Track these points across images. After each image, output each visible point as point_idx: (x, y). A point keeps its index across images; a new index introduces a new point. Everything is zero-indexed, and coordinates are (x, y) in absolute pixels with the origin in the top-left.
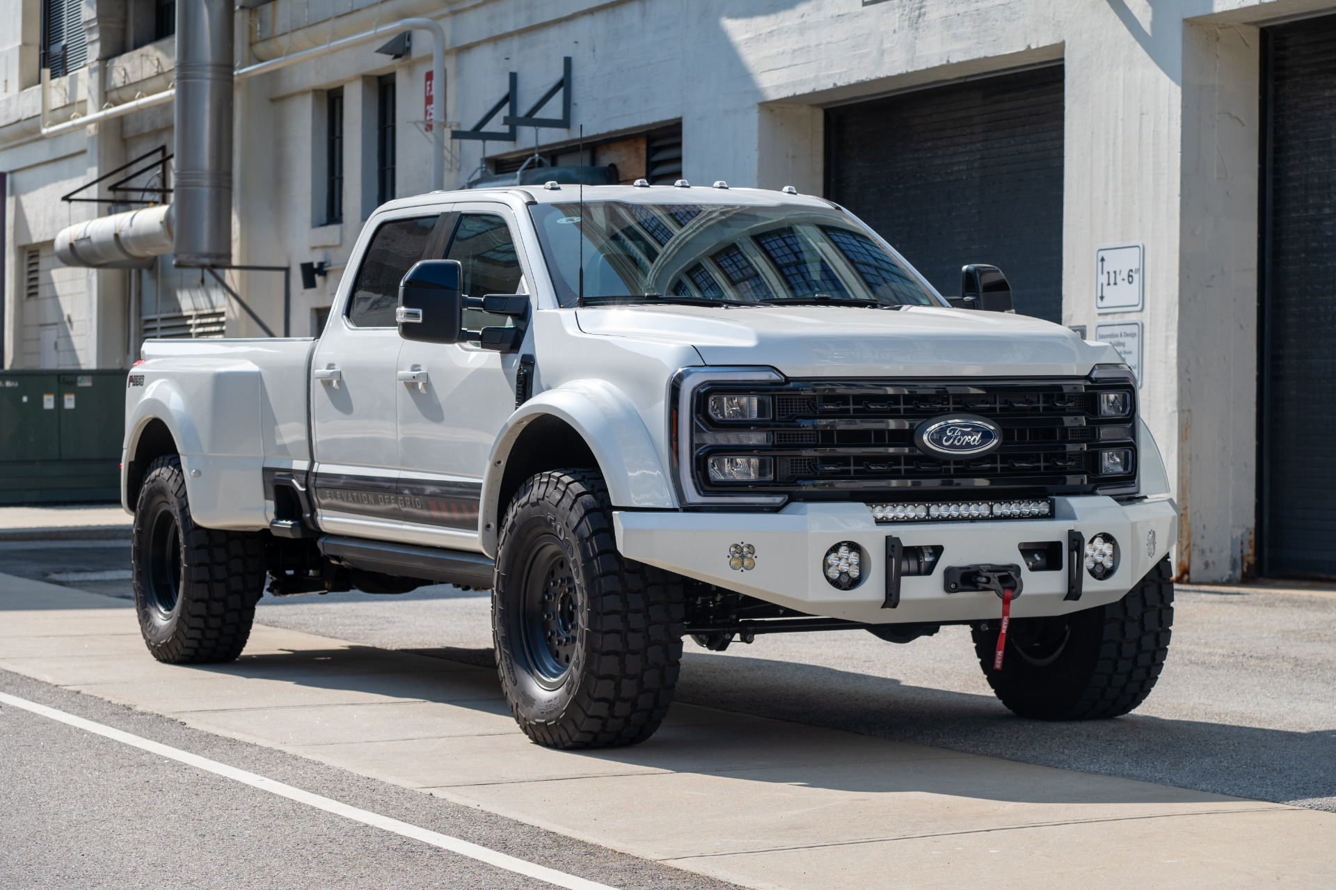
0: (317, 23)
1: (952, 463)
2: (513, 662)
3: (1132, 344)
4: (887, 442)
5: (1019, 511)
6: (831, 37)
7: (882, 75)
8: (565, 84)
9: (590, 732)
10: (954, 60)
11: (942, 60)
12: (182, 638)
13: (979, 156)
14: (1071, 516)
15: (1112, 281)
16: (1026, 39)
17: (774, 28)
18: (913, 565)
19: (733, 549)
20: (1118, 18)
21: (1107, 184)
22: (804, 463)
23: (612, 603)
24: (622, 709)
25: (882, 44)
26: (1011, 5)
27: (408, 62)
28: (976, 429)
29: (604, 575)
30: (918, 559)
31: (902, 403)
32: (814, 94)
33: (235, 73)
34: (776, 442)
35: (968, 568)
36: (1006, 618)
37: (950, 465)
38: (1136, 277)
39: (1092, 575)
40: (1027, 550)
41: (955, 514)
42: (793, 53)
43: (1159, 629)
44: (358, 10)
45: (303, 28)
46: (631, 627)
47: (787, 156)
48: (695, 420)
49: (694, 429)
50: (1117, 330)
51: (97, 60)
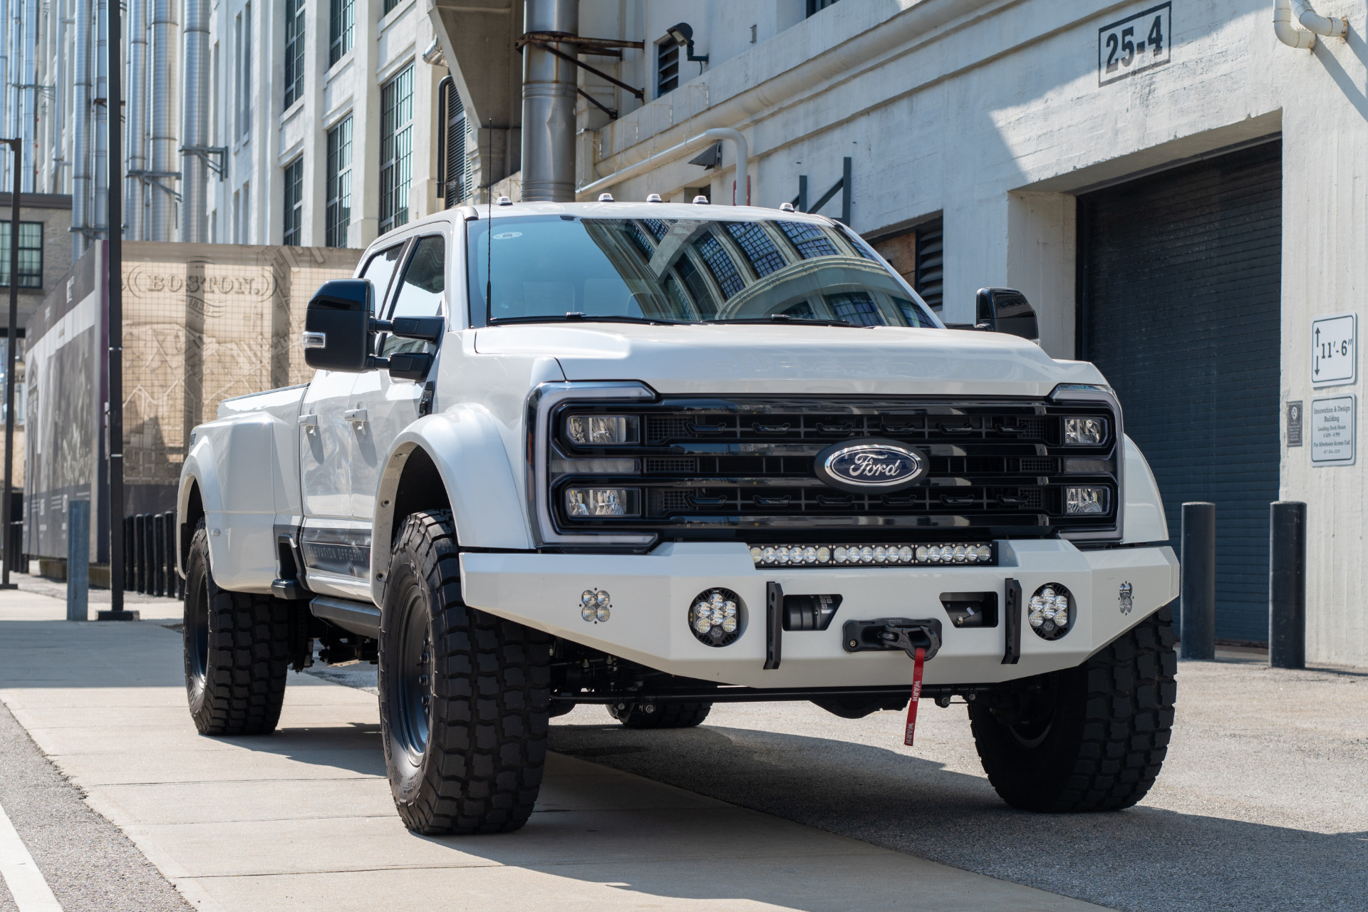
0: (646, 140)
1: (866, 497)
2: (391, 734)
3: (1345, 418)
4: (782, 471)
5: (951, 556)
6: (1072, 120)
7: (1116, 155)
8: (844, 184)
9: (446, 816)
10: (1180, 135)
11: (1169, 135)
12: (210, 707)
13: (1217, 236)
14: (1013, 563)
15: (1327, 354)
16: (1246, 108)
17: (1022, 115)
18: (807, 617)
19: (587, 597)
20: (1332, 79)
21: (1322, 253)
22: (681, 496)
23: (461, 664)
24: (478, 789)
25: (1116, 123)
26: (1233, 75)
27: (720, 172)
28: (893, 457)
29: (451, 631)
30: (813, 611)
31: (802, 425)
32: (1057, 178)
33: (577, 191)
34: (645, 471)
35: (873, 622)
36: (917, 683)
37: (864, 499)
38: (1349, 347)
39: (1039, 635)
40: (954, 603)
41: (868, 558)
42: (1038, 139)
43: (1159, 707)
44: (677, 125)
45: (635, 145)
46: (481, 693)
47: (1038, 243)
48: (552, 444)
49: (550, 456)
50: (1331, 404)
51: (479, 187)
